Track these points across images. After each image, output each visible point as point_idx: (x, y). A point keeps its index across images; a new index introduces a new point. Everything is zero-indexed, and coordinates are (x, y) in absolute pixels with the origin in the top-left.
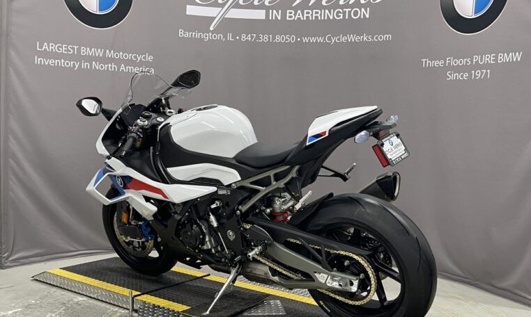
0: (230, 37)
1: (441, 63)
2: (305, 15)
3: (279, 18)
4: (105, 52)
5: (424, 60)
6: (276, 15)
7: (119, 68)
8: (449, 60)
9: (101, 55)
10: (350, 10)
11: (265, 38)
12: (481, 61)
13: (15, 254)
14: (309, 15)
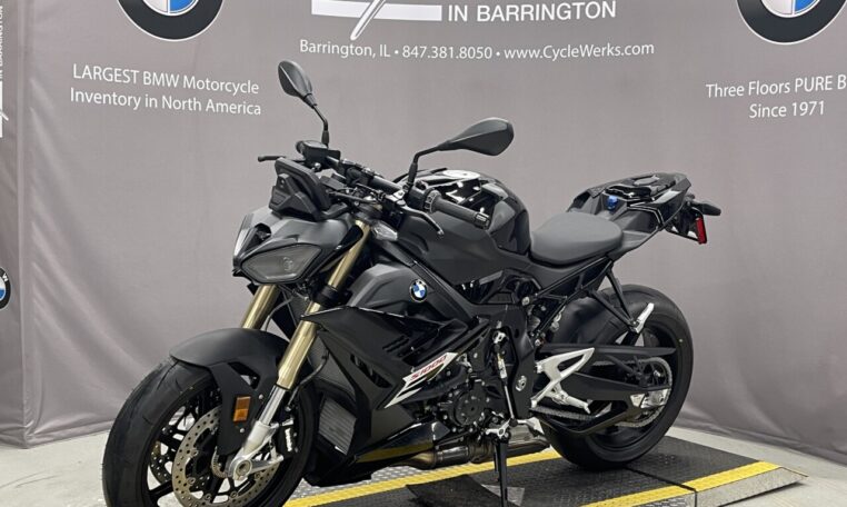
0: (383, 51)
1: (740, 90)
2: (508, 13)
3: (465, 19)
4: (181, 80)
5: (710, 86)
6: (459, 13)
7: (204, 106)
8: (753, 85)
9: (175, 85)
10: (583, 4)
11: (441, 52)
12: (809, 88)
13: (45, 422)
14: (515, 13)
